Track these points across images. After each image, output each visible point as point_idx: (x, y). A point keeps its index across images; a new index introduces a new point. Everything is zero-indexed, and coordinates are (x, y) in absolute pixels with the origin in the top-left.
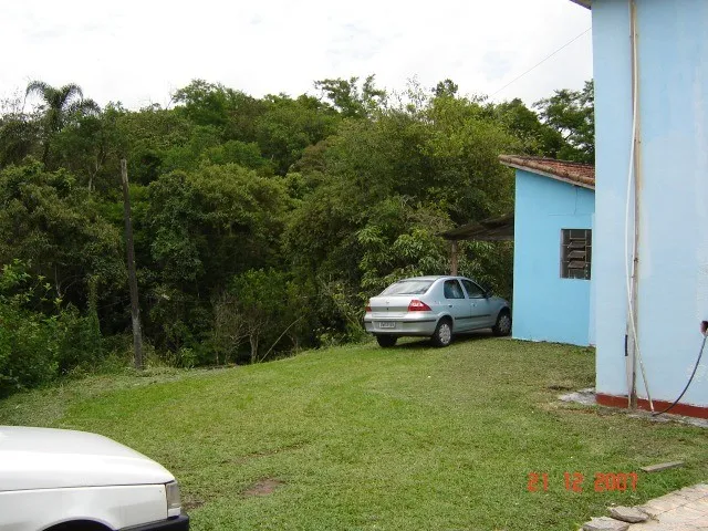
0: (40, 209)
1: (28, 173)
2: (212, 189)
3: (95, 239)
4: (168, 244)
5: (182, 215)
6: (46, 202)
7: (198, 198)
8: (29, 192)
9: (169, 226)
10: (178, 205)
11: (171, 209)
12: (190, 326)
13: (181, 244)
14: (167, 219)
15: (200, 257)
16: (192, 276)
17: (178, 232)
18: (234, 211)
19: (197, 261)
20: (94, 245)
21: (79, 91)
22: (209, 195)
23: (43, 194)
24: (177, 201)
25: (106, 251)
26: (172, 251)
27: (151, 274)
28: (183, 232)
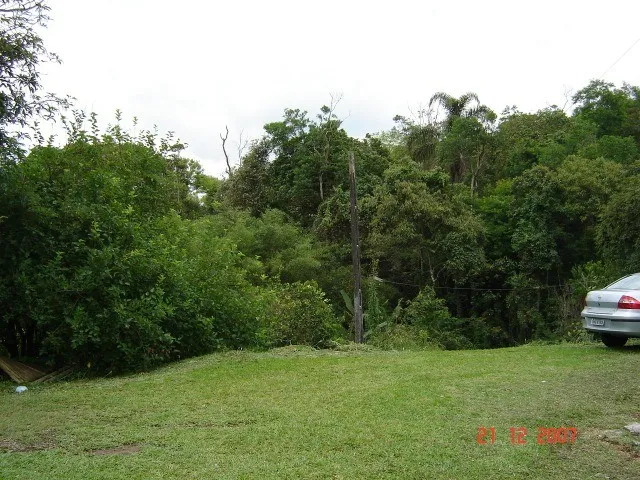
0: (408, 203)
1: (405, 172)
2: (571, 183)
3: (457, 230)
4: (526, 235)
5: (540, 208)
6: (414, 196)
7: (558, 192)
8: (402, 188)
9: (528, 218)
10: (536, 198)
11: (530, 201)
12: (545, 314)
13: (539, 235)
14: (527, 211)
15: (557, 249)
16: (548, 266)
17: (536, 225)
18: (591, 204)
19: (554, 253)
20: (456, 235)
21: (477, 98)
22: (568, 189)
23: (413, 189)
24: (536, 195)
25: (466, 240)
26: (529, 241)
27: (510, 262)
28: (541, 225)
